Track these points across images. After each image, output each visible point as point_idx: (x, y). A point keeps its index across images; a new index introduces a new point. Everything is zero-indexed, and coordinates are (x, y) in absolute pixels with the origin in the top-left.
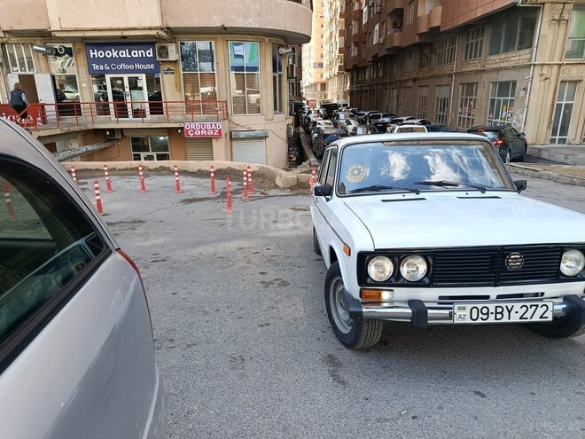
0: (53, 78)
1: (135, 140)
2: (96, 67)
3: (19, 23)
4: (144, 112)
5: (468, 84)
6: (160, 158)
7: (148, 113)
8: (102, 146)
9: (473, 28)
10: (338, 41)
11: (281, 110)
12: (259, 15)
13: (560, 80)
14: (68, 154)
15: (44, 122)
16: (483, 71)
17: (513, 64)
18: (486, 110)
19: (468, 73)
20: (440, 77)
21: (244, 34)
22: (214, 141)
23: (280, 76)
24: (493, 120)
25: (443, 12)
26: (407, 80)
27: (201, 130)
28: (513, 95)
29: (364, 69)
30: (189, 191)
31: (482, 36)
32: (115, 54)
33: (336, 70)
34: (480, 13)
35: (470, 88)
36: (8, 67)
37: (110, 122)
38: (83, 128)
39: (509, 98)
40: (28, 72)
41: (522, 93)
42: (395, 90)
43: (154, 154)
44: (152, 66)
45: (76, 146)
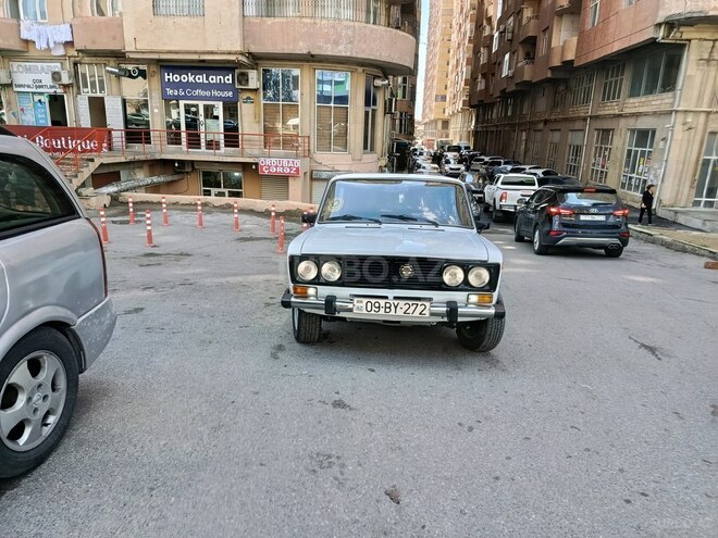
0: (124, 102)
1: (206, 174)
2: (170, 92)
3: (94, 42)
4: (218, 144)
5: (604, 130)
6: (232, 194)
7: (222, 145)
8: (169, 178)
9: (612, 65)
10: (465, 71)
11: (372, 149)
12: (351, 42)
13: (709, 130)
14: (130, 184)
15: (110, 148)
16: (620, 116)
17: (654, 109)
18: (621, 161)
19: (604, 117)
20: (573, 120)
21: (333, 63)
22: (291, 181)
23: (374, 111)
24: (629, 175)
25: (578, 43)
26: (538, 122)
27: (276, 167)
28: (651, 147)
29: (492, 105)
30: (247, 230)
31: (622, 75)
32: (191, 79)
33: (460, 105)
34: (617, 47)
35: (606, 134)
36: (79, 88)
37: (181, 152)
38: (149, 157)
39: (647, 149)
40: (99, 95)
41: (662, 143)
42: (524, 134)
43: (226, 191)
44: (231, 93)
45: (142, 177)
